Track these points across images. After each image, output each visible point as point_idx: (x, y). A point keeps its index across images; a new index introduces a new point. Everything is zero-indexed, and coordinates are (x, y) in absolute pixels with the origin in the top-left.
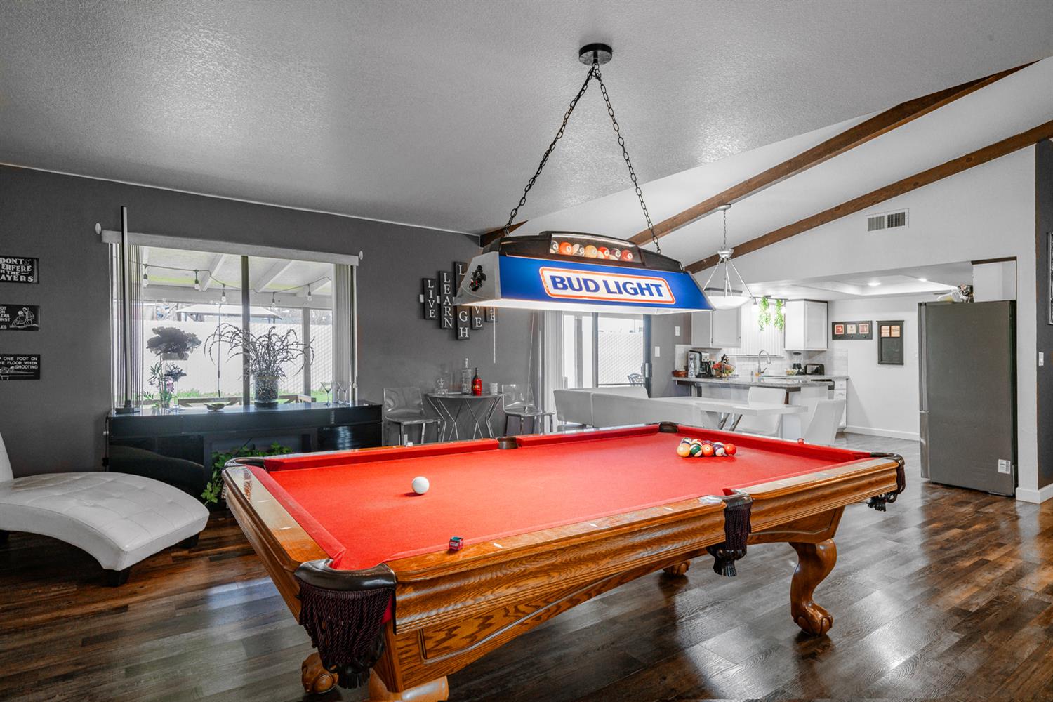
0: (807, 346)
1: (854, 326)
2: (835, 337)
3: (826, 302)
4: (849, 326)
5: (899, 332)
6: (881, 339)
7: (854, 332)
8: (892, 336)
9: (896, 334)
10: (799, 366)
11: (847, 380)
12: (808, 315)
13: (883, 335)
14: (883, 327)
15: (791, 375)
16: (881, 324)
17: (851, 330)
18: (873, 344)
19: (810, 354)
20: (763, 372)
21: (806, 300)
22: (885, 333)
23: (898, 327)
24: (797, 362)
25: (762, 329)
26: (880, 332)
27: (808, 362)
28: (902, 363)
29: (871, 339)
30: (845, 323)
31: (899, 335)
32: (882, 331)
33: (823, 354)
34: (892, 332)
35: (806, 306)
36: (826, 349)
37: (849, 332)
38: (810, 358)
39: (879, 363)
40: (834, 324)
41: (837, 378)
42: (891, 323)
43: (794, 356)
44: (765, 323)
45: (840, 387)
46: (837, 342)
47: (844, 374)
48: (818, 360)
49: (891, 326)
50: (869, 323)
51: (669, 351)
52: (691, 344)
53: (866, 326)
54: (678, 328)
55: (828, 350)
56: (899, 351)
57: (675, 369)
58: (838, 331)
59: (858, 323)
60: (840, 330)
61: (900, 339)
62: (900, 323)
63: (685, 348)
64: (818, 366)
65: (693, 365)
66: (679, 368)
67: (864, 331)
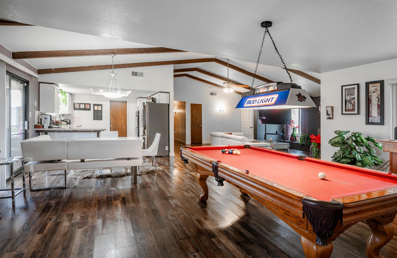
1: (83, 105)
2: (75, 109)
3: (72, 94)
4: (81, 105)
5: (101, 108)
6: (94, 110)
7: (84, 107)
8: (98, 110)
9: (100, 109)
13: (95, 109)
16: (94, 105)
18: (91, 112)
23: (101, 107)
28: (102, 120)
29: (91, 110)
31: (101, 110)
33: (70, 116)
34: (98, 108)
35: (69, 95)
37: (81, 107)
40: (75, 104)
46: (76, 111)
47: (79, 124)
48: (68, 118)
49: (98, 106)
50: (90, 104)
51: (33, 114)
52: (39, 111)
53: (88, 105)
54: (36, 102)
55: (72, 114)
56: (100, 115)
57: (35, 124)
58: (76, 106)
59: (85, 104)
60: (77, 106)
61: (101, 111)
62: (101, 105)
63: (38, 113)
64: (69, 121)
65: (47, 122)
66: (36, 123)
67: (87, 107)
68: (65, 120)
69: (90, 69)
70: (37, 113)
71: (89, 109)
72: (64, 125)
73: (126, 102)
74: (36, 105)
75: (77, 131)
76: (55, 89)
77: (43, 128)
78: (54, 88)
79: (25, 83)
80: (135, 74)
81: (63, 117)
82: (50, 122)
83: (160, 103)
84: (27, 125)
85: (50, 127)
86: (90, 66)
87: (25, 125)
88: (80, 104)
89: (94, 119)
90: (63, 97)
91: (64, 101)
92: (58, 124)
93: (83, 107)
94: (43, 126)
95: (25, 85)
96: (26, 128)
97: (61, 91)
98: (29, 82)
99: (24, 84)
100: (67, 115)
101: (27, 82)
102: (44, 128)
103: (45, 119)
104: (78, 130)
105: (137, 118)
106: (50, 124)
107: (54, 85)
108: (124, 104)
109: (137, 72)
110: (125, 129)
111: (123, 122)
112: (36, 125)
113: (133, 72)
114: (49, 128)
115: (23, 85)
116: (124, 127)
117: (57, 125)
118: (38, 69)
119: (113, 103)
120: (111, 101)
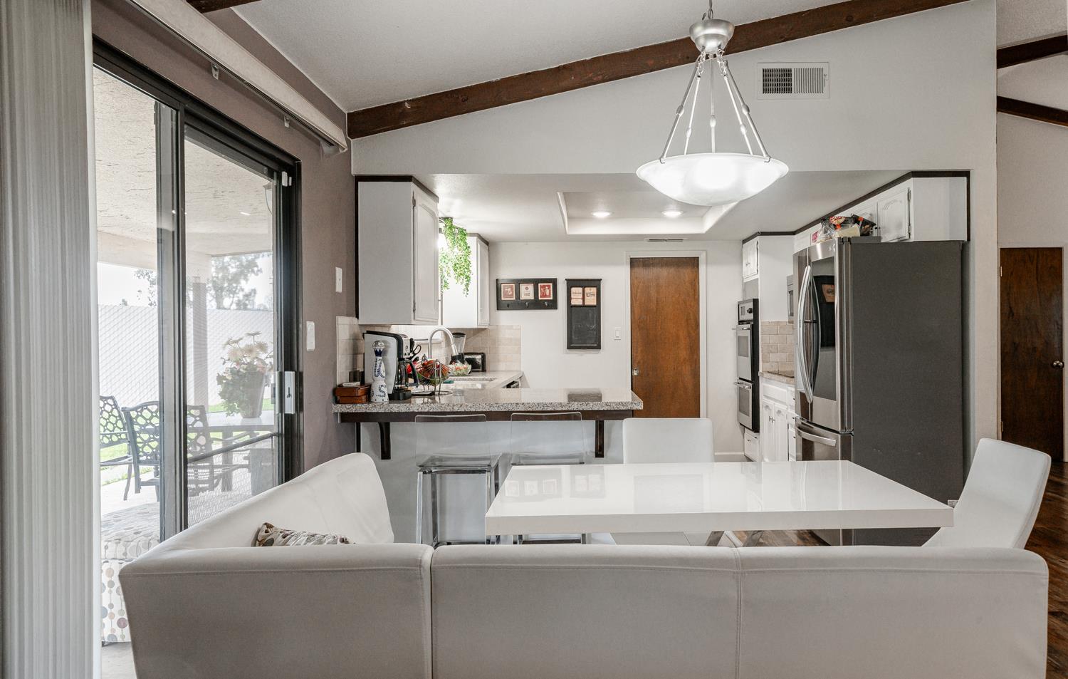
1: (531, 287)
2: (500, 305)
3: (487, 241)
4: (523, 287)
5: (595, 298)
6: (570, 307)
7: (531, 297)
8: (586, 304)
9: (591, 301)
13: (573, 302)
14: (574, 290)
16: (572, 283)
17: (527, 293)
18: (560, 315)
22: (576, 301)
23: (594, 290)
26: (569, 297)
28: (599, 347)
29: (557, 308)
31: (595, 304)
32: (572, 296)
33: (483, 332)
34: (586, 298)
36: (488, 326)
37: (523, 297)
39: (567, 347)
40: (499, 282)
42: (583, 283)
46: (504, 314)
47: (515, 368)
48: (477, 344)
49: (584, 288)
50: (554, 281)
51: (327, 335)
52: (357, 317)
53: (549, 286)
54: (339, 272)
55: (490, 328)
56: (594, 327)
57: (338, 383)
58: (506, 295)
59: (536, 282)
60: (508, 294)
61: (597, 308)
62: (596, 283)
63: (351, 326)
64: (480, 357)
65: (383, 368)
66: (342, 377)
67: (545, 296)
68: (466, 354)
69: (564, 84)
70: (345, 327)
71: (553, 305)
72: (464, 375)
73: (693, 263)
74: (339, 288)
75: (505, 416)
76: (419, 210)
77: (369, 400)
78: (414, 202)
79: (284, 175)
80: (778, 82)
81: (455, 343)
82: (399, 367)
83: (913, 239)
84: (292, 392)
85: (395, 396)
86: (564, 67)
87: (287, 394)
88: (519, 282)
89: (569, 347)
90: (457, 251)
91: (462, 270)
92: (432, 376)
94: (368, 393)
95: (284, 183)
96: (290, 408)
97: (449, 224)
98: (299, 166)
99: (279, 178)
100: (474, 335)
101: (294, 169)
102: (373, 399)
103: (378, 353)
104: (510, 408)
105: (748, 334)
106: (399, 381)
107: (412, 185)
108: (686, 273)
109: (790, 70)
110: (690, 386)
111: (683, 354)
112: (341, 386)
113: (767, 74)
114: (392, 398)
115: (274, 182)
116: (688, 378)
117: (427, 382)
118: (348, 110)
119: (642, 272)
120: (634, 263)
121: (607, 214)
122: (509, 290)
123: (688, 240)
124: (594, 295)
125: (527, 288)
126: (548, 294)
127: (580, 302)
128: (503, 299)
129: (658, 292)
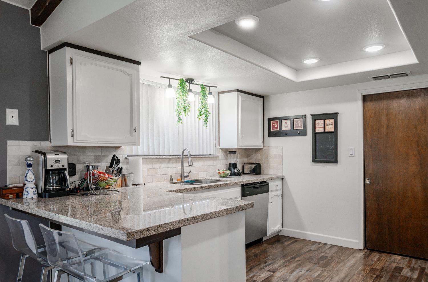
0: (240, 144)
1: (289, 122)
2: (271, 134)
3: (262, 97)
4: (284, 122)
5: (333, 126)
6: (315, 134)
7: (289, 128)
8: (327, 131)
9: (330, 128)
10: (234, 166)
11: (282, 179)
12: (243, 109)
13: (317, 130)
14: (317, 122)
15: (223, 177)
16: (315, 117)
17: (286, 126)
18: (307, 140)
19: (248, 152)
20: (187, 176)
21: (239, 91)
22: (319, 129)
23: (332, 121)
24: (233, 161)
25: (180, 120)
26: (314, 127)
27: (246, 160)
28: (336, 161)
29: (305, 134)
30: (281, 119)
31: (333, 130)
32: (317, 126)
33: (261, 151)
34: (326, 126)
35: (240, 98)
36: (262, 147)
37: (284, 128)
38: (248, 156)
39: (313, 161)
40: (269, 120)
41: (271, 179)
42: (325, 117)
43: (229, 155)
44: (183, 113)
45: (275, 188)
46: (273, 139)
47: (279, 173)
48: (256, 158)
49: (325, 120)
50: (304, 117)
53: (301, 121)
55: (265, 148)
56: (332, 147)
58: (274, 128)
59: (292, 118)
60: (275, 126)
61: (335, 134)
62: (334, 116)
67: (298, 127)
71: (302, 133)
93: (287, 127)
118: (30, 8)
119: (372, 105)
120: (366, 98)
121: (315, 61)
122: (275, 124)
123: (412, 74)
124: (332, 125)
125: (286, 123)
126: (300, 125)
127: (322, 130)
128: (272, 130)
129: (388, 119)
